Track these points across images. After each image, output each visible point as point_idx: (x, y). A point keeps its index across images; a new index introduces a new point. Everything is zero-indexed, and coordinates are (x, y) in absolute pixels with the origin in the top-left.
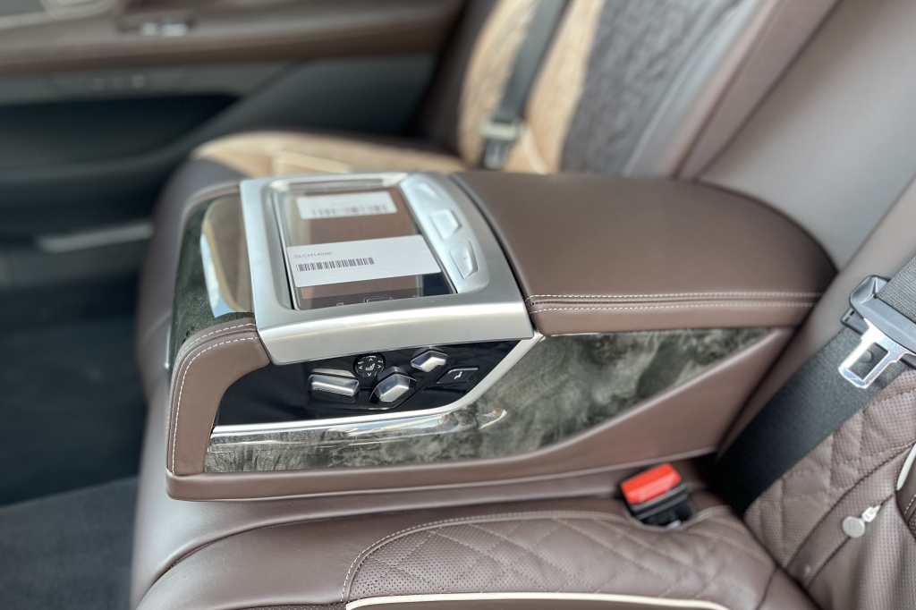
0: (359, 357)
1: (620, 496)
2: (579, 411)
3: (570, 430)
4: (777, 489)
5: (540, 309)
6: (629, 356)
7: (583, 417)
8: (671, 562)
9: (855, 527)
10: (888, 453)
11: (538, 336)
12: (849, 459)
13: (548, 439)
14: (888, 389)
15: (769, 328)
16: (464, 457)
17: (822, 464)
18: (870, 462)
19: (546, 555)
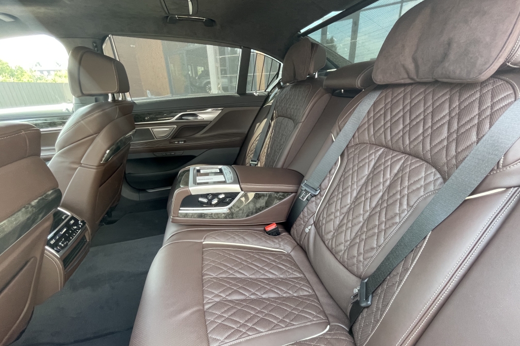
0: (208, 194)
1: (265, 230)
2: (253, 209)
3: (252, 214)
4: (294, 226)
5: (242, 186)
6: (262, 197)
7: (255, 211)
8: (273, 241)
9: (307, 230)
10: (312, 215)
11: (243, 192)
12: (305, 217)
13: (248, 216)
14: (310, 201)
15: (292, 193)
16: (230, 218)
17: (301, 219)
18: (309, 217)
19: (246, 238)
